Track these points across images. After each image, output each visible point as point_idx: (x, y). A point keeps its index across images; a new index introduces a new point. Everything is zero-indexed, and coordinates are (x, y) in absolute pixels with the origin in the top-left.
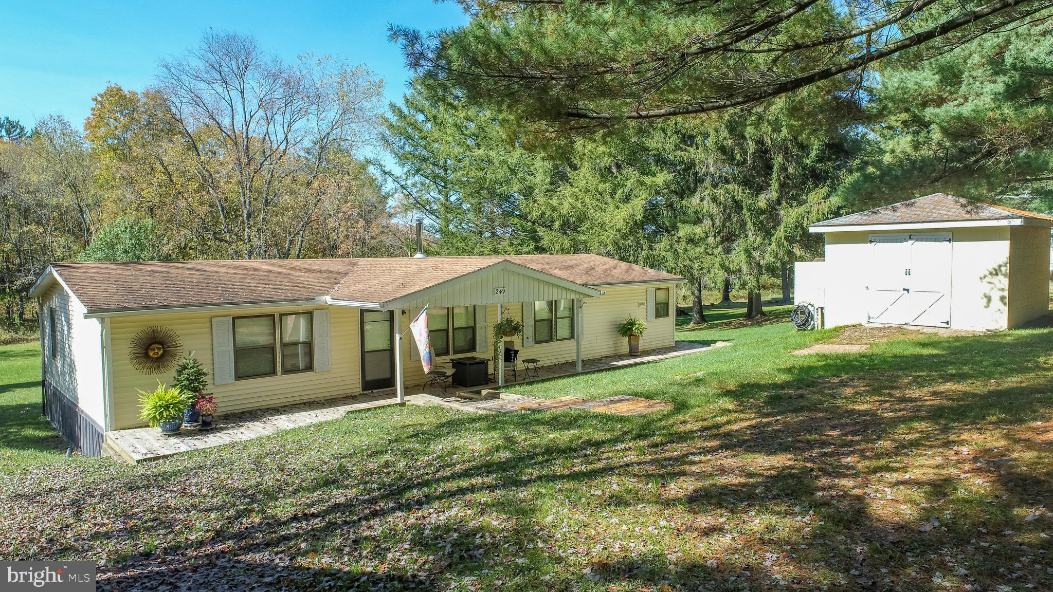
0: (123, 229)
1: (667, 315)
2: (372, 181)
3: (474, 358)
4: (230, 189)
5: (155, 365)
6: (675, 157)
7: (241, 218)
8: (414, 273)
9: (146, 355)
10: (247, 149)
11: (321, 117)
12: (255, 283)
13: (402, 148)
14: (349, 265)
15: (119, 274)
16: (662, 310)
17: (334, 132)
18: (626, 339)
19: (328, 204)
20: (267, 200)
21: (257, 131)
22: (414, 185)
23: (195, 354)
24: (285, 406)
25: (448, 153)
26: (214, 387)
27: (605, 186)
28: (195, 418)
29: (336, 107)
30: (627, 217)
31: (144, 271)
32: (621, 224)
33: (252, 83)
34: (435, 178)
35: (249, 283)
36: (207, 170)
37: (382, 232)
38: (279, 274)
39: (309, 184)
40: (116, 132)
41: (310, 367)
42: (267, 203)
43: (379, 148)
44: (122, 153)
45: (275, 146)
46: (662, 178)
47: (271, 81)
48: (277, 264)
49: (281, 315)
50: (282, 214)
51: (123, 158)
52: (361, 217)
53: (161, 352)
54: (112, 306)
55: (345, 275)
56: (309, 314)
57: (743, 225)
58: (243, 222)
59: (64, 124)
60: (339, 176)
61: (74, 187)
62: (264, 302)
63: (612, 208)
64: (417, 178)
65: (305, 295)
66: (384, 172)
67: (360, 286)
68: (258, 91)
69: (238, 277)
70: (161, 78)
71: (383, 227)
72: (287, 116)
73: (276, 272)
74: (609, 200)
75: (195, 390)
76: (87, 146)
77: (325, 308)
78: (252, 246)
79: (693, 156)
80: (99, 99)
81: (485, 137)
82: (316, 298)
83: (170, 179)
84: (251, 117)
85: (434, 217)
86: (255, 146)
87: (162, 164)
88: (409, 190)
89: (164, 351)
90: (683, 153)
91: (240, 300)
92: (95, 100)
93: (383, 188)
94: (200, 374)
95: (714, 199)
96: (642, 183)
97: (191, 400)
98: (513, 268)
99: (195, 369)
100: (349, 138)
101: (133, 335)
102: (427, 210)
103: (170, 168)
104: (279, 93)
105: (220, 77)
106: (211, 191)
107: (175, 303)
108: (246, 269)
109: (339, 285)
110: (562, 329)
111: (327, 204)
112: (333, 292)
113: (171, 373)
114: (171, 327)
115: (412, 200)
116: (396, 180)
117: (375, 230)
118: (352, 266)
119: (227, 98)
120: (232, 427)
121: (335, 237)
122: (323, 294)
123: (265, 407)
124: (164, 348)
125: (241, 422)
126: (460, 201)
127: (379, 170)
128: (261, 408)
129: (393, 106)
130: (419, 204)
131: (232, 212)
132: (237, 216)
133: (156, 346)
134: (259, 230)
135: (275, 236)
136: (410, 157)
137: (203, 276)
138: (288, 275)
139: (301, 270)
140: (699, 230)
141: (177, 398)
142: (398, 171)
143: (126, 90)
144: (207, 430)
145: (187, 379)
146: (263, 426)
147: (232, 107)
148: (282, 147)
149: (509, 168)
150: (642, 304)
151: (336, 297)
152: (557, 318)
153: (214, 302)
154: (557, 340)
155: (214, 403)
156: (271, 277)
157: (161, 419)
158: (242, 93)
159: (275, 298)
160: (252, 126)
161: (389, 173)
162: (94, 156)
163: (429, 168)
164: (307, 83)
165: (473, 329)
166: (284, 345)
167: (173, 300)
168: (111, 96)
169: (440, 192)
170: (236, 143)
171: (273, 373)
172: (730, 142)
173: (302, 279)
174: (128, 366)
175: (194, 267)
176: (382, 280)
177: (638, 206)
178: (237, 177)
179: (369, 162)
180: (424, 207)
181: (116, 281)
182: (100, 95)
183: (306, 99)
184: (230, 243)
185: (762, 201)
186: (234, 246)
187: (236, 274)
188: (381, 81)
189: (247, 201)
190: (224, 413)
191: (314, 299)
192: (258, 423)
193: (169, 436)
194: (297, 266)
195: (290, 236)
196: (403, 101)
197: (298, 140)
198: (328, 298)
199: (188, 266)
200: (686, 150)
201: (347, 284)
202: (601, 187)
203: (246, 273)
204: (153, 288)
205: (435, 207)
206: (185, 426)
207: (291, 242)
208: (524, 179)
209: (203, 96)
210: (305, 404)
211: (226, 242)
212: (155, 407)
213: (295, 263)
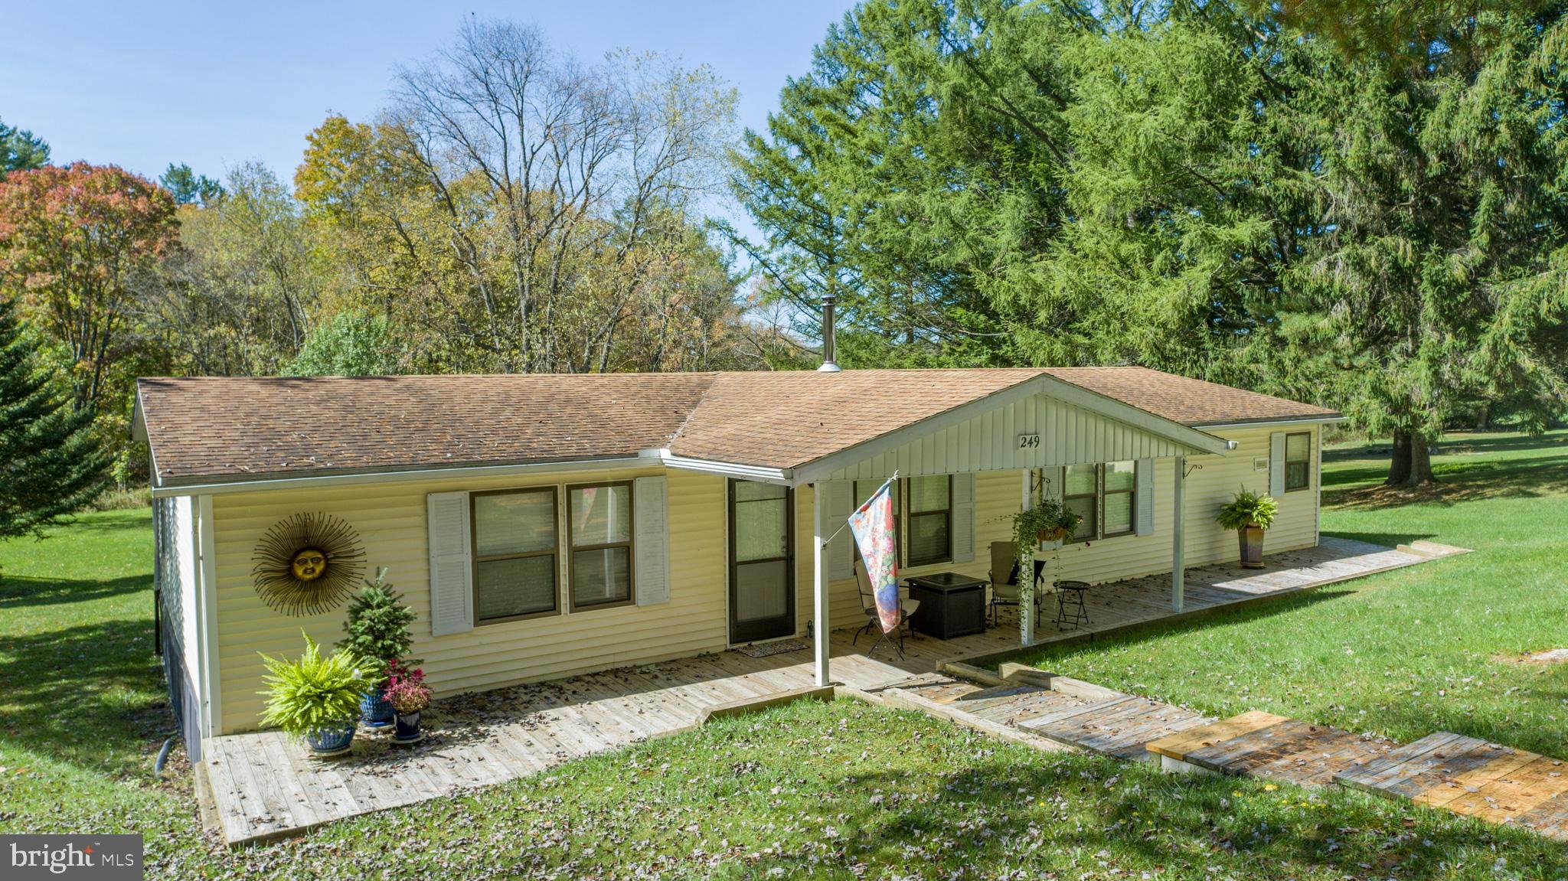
0: (345, 331)
1: (1305, 485)
2: (713, 258)
3: (948, 577)
4: (501, 269)
5: (309, 594)
6: (1276, 189)
7: (516, 312)
8: (841, 402)
9: (290, 575)
10: (528, 203)
11: (640, 151)
12: (520, 421)
13: (766, 199)
14: (699, 385)
15: (260, 400)
16: (1297, 476)
17: (660, 175)
18: (1233, 534)
19: (649, 291)
20: (556, 283)
21: (541, 176)
22: (782, 261)
23: (388, 573)
24: (577, 679)
25: (845, 200)
26: (430, 639)
27: (1132, 247)
28: (386, 714)
29: (664, 135)
30: (1179, 301)
31: (310, 395)
32: (1170, 313)
33: (536, 103)
34: (817, 249)
35: (508, 419)
36: (466, 238)
37: (730, 336)
38: (568, 401)
39: (621, 257)
40: (340, 187)
41: (627, 597)
42: (556, 290)
43: (730, 198)
44: (346, 216)
45: (568, 201)
46: (1248, 229)
47: (563, 98)
48: (569, 382)
49: (570, 488)
50: (580, 307)
51: (350, 225)
52: (697, 313)
53: (319, 568)
54: (218, 469)
55: (695, 404)
56: (628, 485)
57: (1412, 315)
58: (519, 318)
59: (268, 178)
60: (668, 244)
61: (278, 268)
62: (535, 461)
63: (1146, 285)
64: (788, 249)
65: (618, 447)
66: (735, 239)
67: (730, 428)
68: (544, 114)
69: (489, 407)
70: (399, 96)
71: (731, 327)
72: (589, 153)
73: (562, 397)
74: (1143, 272)
75: (388, 654)
76: (298, 210)
77: (659, 473)
78: (532, 357)
79: (1310, 187)
80: (316, 136)
81: (905, 175)
82: (643, 453)
83: (412, 254)
84: (533, 154)
85: (812, 312)
86: (539, 203)
87: (401, 231)
88: (774, 268)
89: (328, 566)
90: (1291, 182)
91: (487, 457)
92: (310, 138)
93: (731, 267)
94: (396, 619)
95: (1360, 264)
96: (1209, 239)
97: (374, 680)
98: (1061, 391)
99: (386, 608)
100: (683, 184)
101: (261, 532)
102: (801, 299)
103: (414, 238)
104: (576, 115)
105: (486, 92)
106: (473, 271)
107: (349, 463)
108: (506, 392)
109: (685, 424)
110: (1114, 513)
111: (648, 288)
112: (674, 438)
113: (335, 616)
114: (341, 515)
115: (777, 284)
116: (753, 253)
117: (719, 334)
118: (704, 386)
119: (497, 125)
120: (465, 738)
121: (661, 342)
122: (658, 442)
123: (535, 680)
124: (327, 559)
125: (482, 721)
126: (857, 283)
127: (727, 238)
128: (526, 682)
129: (750, 137)
130: (792, 292)
131: (500, 303)
132: (510, 309)
133: (309, 554)
134: (543, 331)
135: (568, 340)
136: (777, 213)
137: (422, 406)
138: (583, 403)
139: (609, 394)
140: (1323, 323)
141: (345, 676)
142: (758, 237)
143: (354, 122)
144: (408, 748)
145: (370, 630)
146: (527, 736)
147: (504, 139)
148: (580, 201)
149: (953, 222)
150: (1261, 465)
151: (681, 452)
152: (1104, 493)
153: (433, 460)
154: (1105, 536)
155: (424, 686)
156: (553, 407)
157: (304, 726)
158: (520, 117)
159: (559, 452)
160: (535, 168)
161: (743, 243)
162: (308, 223)
163: (807, 230)
164: (618, 97)
165: (947, 515)
166: (575, 552)
167: (348, 456)
168: (333, 132)
169: (822, 271)
170: (509, 195)
171: (553, 609)
172: (1389, 157)
173: (612, 412)
174: (249, 595)
175: (408, 387)
176: (774, 414)
177: (1197, 282)
178: (510, 247)
179: (710, 224)
180: (796, 295)
181: (248, 415)
182: (318, 131)
183: (617, 125)
184: (500, 352)
185: (1457, 265)
186: (505, 357)
187: (485, 401)
188: (735, 92)
189: (526, 284)
190: (453, 694)
191: (636, 455)
192: (515, 728)
193: (325, 759)
194: (602, 386)
195: (590, 339)
196: (767, 125)
197: (605, 189)
198: (665, 453)
199: (398, 385)
200: (1294, 176)
201: (701, 423)
202: (1125, 249)
203: (505, 400)
204: (315, 430)
205: (814, 296)
206: (364, 731)
207: (592, 350)
208: (978, 242)
209: (461, 123)
210: (616, 672)
211: (494, 350)
212: (294, 698)
213: (599, 381)
